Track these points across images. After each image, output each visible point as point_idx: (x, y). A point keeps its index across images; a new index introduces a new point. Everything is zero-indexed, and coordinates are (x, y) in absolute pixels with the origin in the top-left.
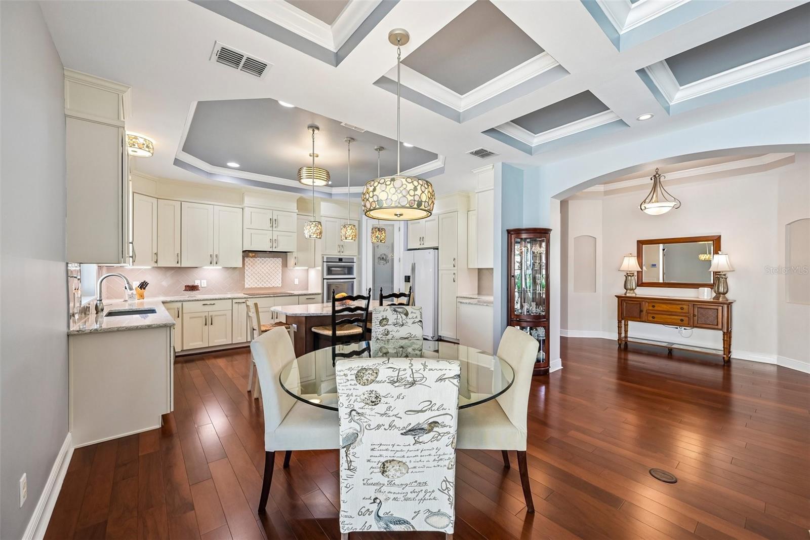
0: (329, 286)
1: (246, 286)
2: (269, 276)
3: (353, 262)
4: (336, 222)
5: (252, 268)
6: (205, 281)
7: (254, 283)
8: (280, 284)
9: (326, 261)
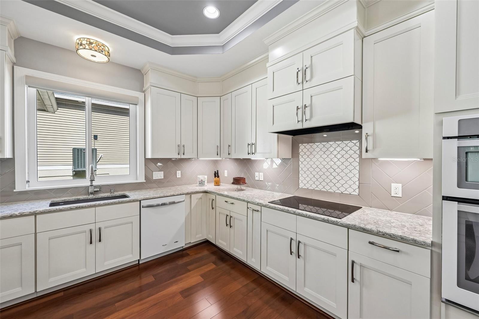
0: (467, 224)
2: (334, 174)
5: (308, 159)
6: (261, 174)
7: (311, 182)
8: (354, 191)
9: (457, 135)
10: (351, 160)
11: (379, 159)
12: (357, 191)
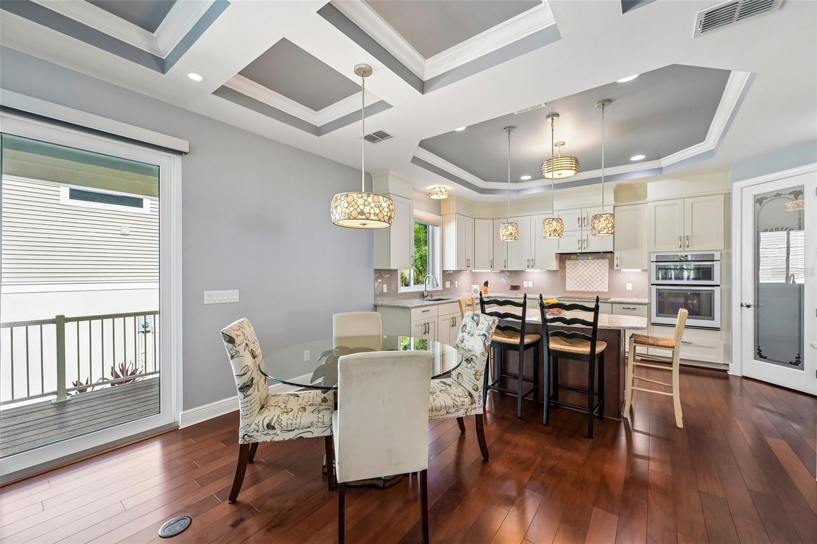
0: (659, 293)
1: (568, 289)
2: (593, 280)
3: (714, 261)
4: (675, 205)
5: (573, 271)
7: (575, 286)
8: (606, 289)
9: (655, 261)
10: (603, 271)
11: (622, 270)
12: (608, 289)
